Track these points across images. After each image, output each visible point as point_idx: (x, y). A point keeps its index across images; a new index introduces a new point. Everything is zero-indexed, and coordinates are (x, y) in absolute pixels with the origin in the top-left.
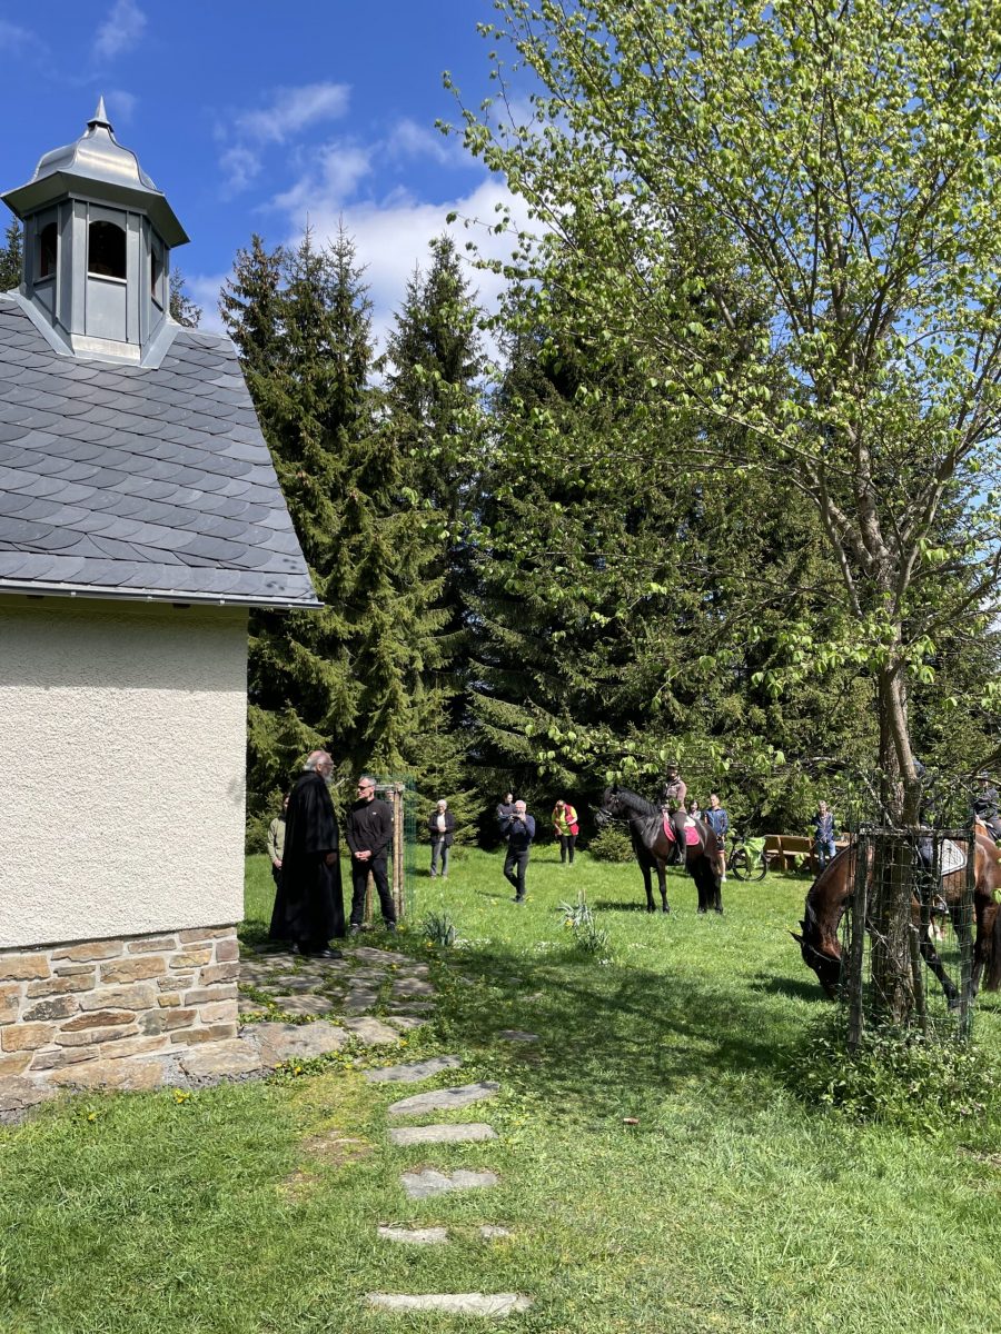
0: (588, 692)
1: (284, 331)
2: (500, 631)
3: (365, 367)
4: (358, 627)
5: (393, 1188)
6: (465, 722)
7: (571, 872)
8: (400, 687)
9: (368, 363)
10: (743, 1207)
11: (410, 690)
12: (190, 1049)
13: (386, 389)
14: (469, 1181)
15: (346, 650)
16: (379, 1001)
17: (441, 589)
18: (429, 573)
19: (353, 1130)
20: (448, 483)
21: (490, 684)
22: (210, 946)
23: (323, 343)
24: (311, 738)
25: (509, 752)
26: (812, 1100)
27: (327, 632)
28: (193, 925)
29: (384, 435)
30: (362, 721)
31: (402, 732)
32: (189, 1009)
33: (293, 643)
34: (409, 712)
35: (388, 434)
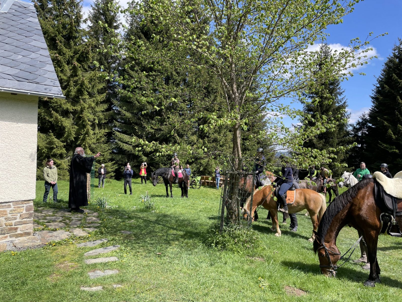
0: (151, 133)
1: (52, 6)
2: (124, 112)
3: (80, 21)
4: (76, 108)
5: (85, 276)
6: (111, 141)
7: (144, 186)
8: (90, 128)
9: (81, 20)
10: (189, 274)
11: (93, 129)
12: (16, 239)
13: (87, 30)
14: (110, 273)
15: (71, 115)
16: (81, 223)
17: (105, 97)
18: (100, 92)
19: (72, 261)
20: (108, 63)
21: (120, 129)
22: (23, 207)
23: (65, 11)
24: (58, 143)
25: (126, 150)
26: (210, 246)
27: (65, 109)
28: (17, 200)
29: (86, 45)
30: (77, 139)
31: (90, 143)
32: (16, 227)
33: (52, 112)
34: (93, 136)
35: (88, 44)
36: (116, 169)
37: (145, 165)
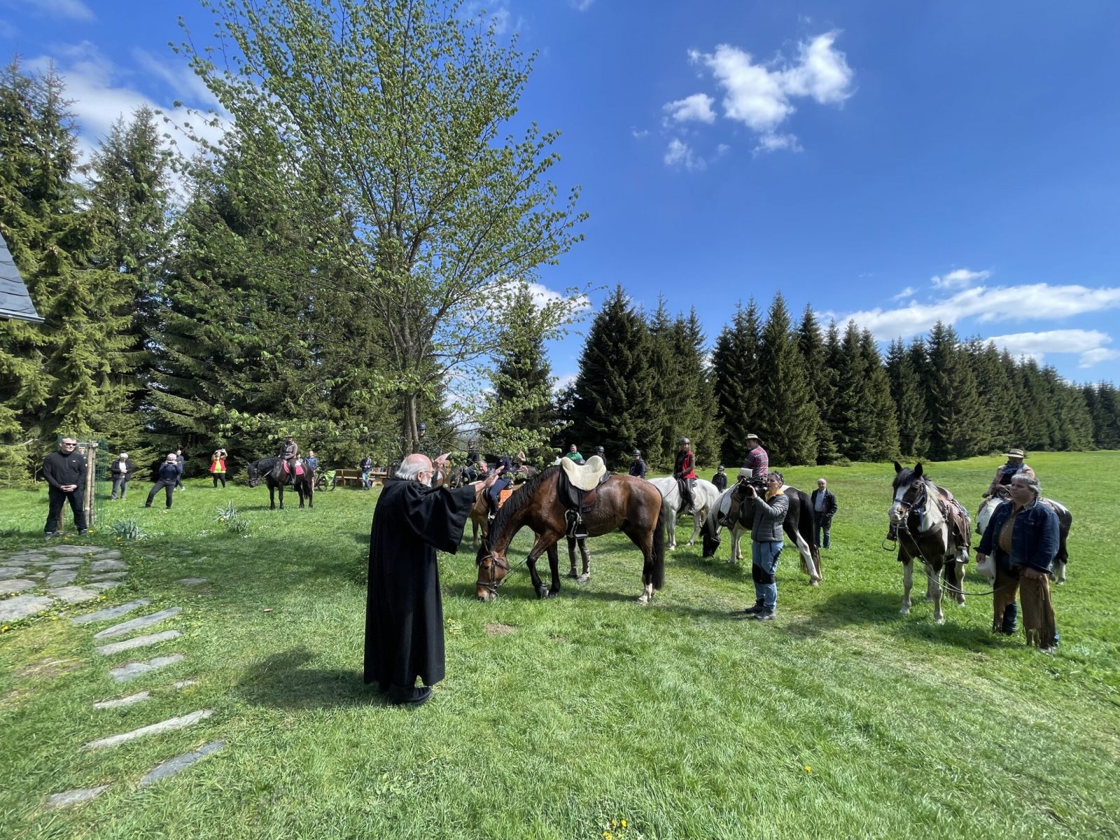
2: (176, 355)
4: (52, 339)
5: (104, 680)
6: (142, 407)
8: (89, 381)
11: (99, 384)
14: (162, 662)
15: (39, 353)
16: (78, 576)
17: (129, 323)
18: (119, 312)
19: (64, 654)
21: (166, 385)
23: (28, 139)
25: (178, 426)
27: (21, 339)
29: (85, 216)
30: (52, 402)
31: (90, 411)
34: (97, 398)
35: (89, 216)
36: (154, 462)
37: (222, 454)
